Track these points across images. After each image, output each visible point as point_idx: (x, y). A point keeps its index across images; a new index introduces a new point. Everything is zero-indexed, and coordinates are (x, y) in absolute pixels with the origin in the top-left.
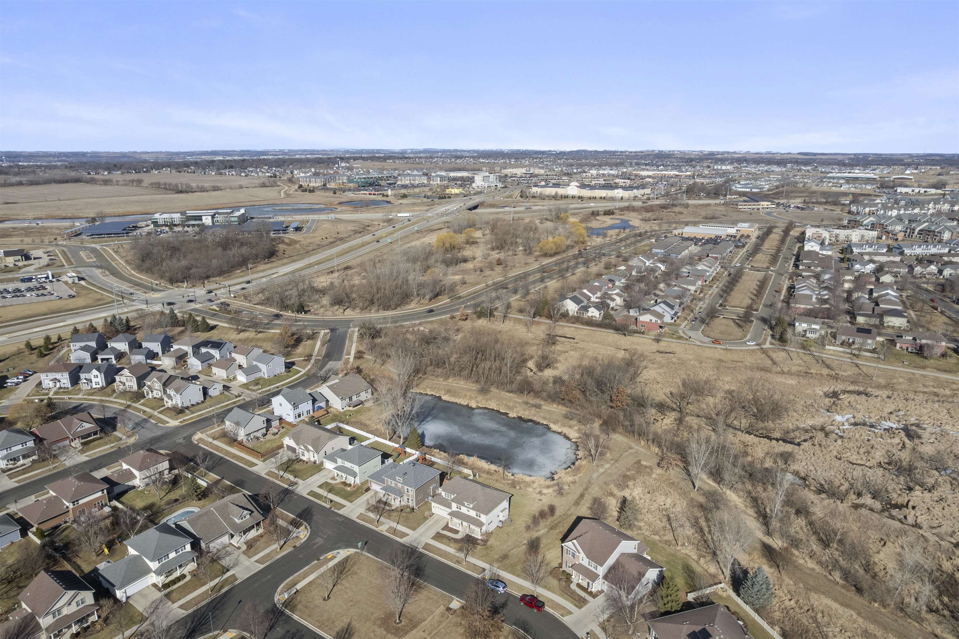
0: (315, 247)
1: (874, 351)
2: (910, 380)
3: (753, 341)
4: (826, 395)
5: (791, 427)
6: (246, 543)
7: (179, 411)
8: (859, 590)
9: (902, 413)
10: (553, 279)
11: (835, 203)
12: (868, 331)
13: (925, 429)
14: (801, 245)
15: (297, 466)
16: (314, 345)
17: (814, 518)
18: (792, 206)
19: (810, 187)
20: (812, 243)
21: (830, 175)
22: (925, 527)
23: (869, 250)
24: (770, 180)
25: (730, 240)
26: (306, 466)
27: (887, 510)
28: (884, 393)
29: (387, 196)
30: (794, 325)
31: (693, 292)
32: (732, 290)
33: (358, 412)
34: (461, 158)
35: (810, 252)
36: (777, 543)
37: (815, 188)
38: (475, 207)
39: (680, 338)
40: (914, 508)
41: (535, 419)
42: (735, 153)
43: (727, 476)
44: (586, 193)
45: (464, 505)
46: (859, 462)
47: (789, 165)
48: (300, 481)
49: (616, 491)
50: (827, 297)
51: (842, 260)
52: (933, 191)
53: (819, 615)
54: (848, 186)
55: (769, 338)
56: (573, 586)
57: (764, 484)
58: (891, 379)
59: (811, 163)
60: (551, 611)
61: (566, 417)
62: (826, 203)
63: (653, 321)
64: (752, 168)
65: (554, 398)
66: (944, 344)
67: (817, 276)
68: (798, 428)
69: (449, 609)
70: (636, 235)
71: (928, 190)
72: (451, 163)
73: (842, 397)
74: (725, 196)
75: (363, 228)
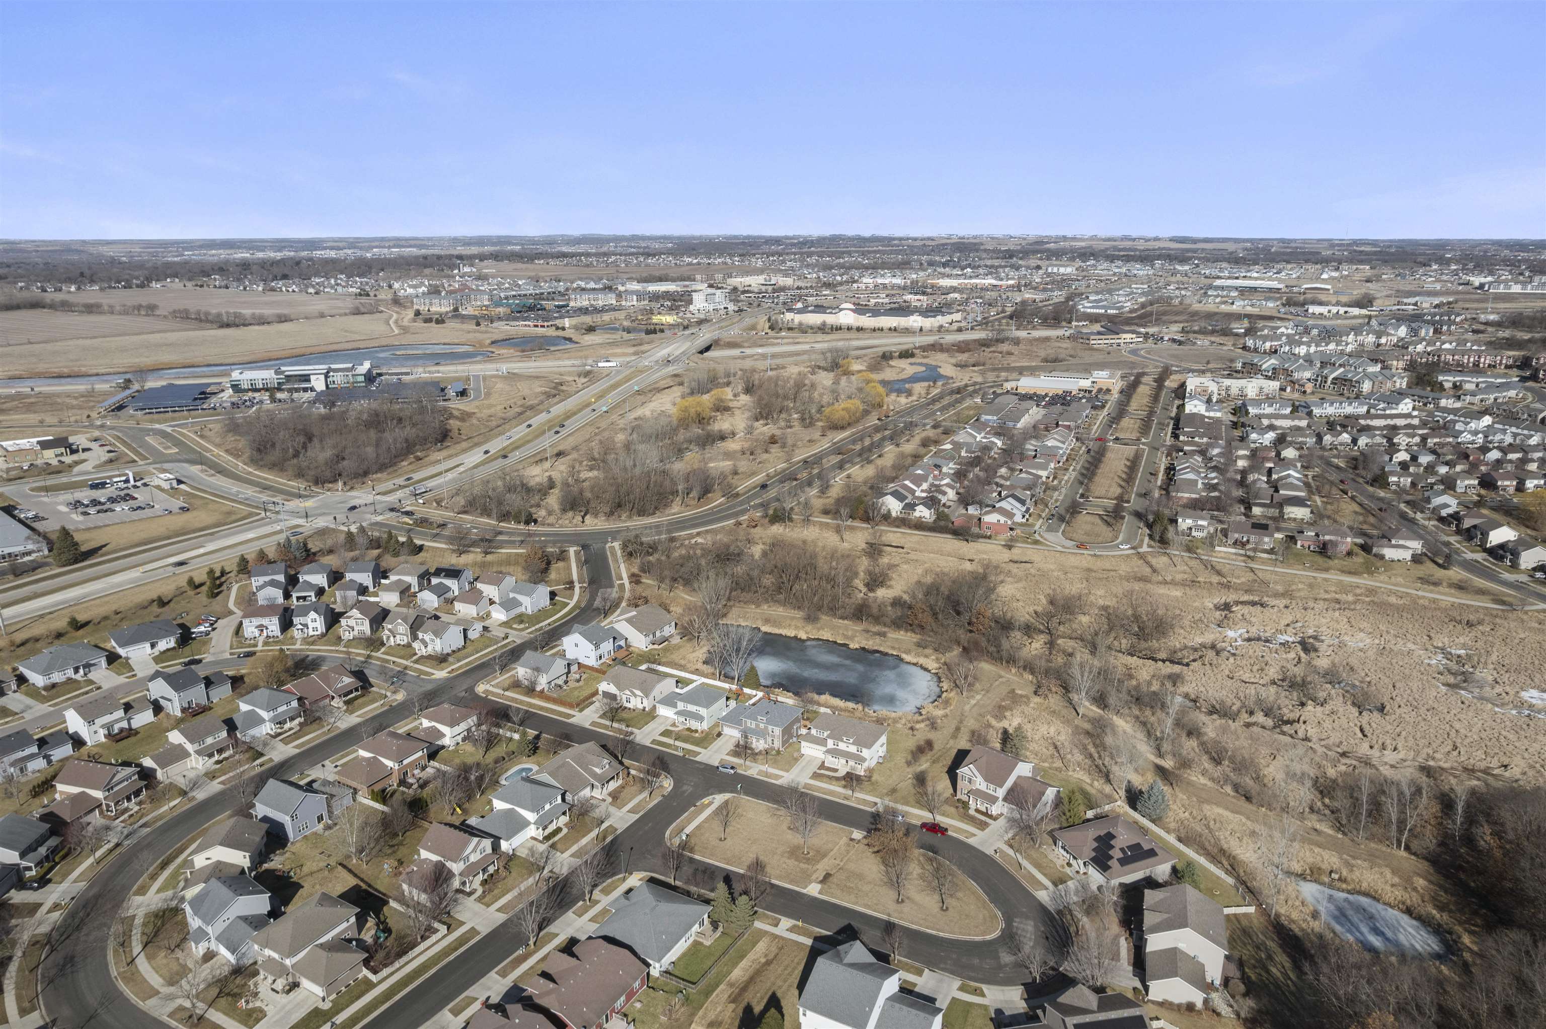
0: (499, 422)
1: (1271, 551)
2: (1311, 586)
3: (1127, 543)
4: (1217, 608)
5: (1178, 646)
6: (610, 794)
7: (441, 659)
8: (1248, 799)
9: (1299, 624)
10: (854, 464)
11: (1226, 332)
12: (1264, 527)
13: (1322, 641)
14: (1181, 402)
15: (624, 715)
16: (569, 568)
17: (1205, 738)
18: (1166, 338)
19: (1190, 305)
20: (1196, 402)
21: (1218, 282)
22: (1314, 740)
23: (1269, 410)
24: (1132, 293)
25: (1084, 397)
26: (634, 714)
27: (1279, 726)
28: (1281, 602)
29: (563, 329)
30: (1176, 521)
31: (1044, 479)
32: (1094, 474)
33: (665, 650)
34: (654, 255)
35: (1193, 416)
36: (1168, 763)
37: (1196, 307)
38: (708, 349)
39: (1036, 542)
40: (1305, 722)
41: (882, 649)
42: (1074, 239)
43: (1112, 700)
44: (867, 321)
45: (842, 741)
46: (1252, 680)
47: (1158, 263)
48: (635, 730)
49: (994, 722)
50: (1216, 481)
51: (1235, 425)
52: (1356, 311)
53: (1212, 823)
54: (1242, 303)
55: (1147, 539)
56: (972, 812)
57: (1152, 707)
58: (1290, 586)
59: (1190, 258)
60: (955, 835)
61: (919, 645)
62: (1213, 332)
63: (1002, 522)
64: (1103, 269)
65: (898, 624)
66: (1349, 540)
67: (1203, 452)
68: (1186, 647)
69: (852, 840)
70: (952, 392)
71: (1349, 309)
72: (639, 265)
73: (1234, 608)
74: (1070, 323)
75: (555, 388)
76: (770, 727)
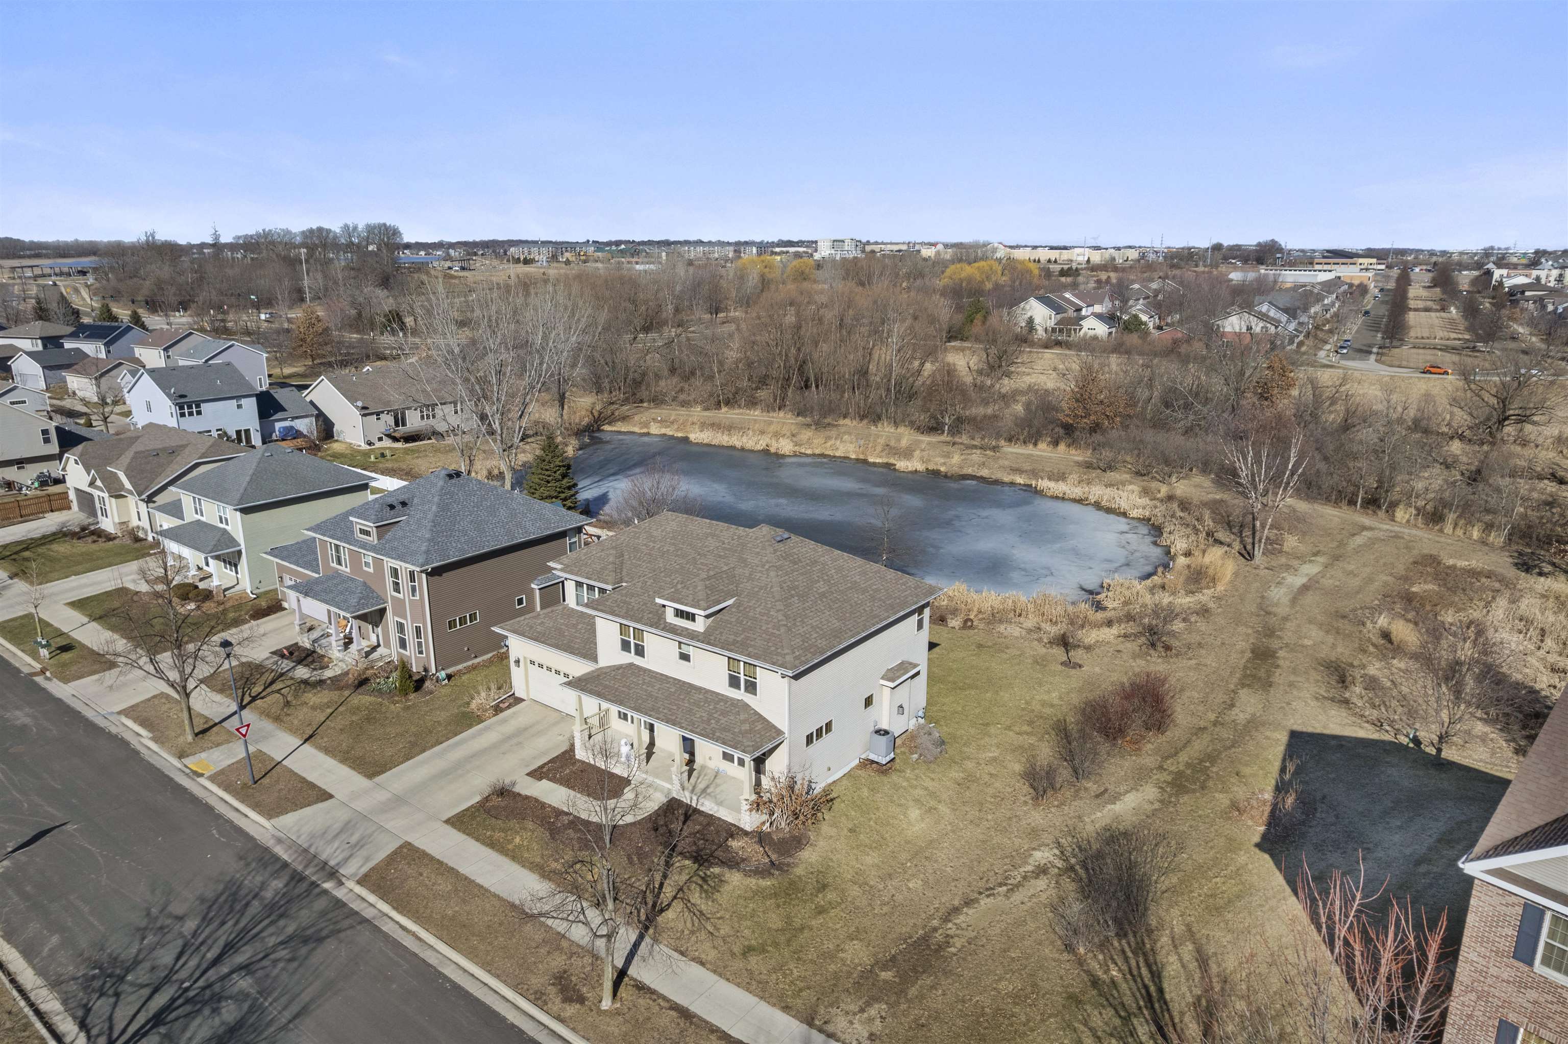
33: (406, 451)
45: (658, 622)
63: (1256, 329)
76: (391, 563)
